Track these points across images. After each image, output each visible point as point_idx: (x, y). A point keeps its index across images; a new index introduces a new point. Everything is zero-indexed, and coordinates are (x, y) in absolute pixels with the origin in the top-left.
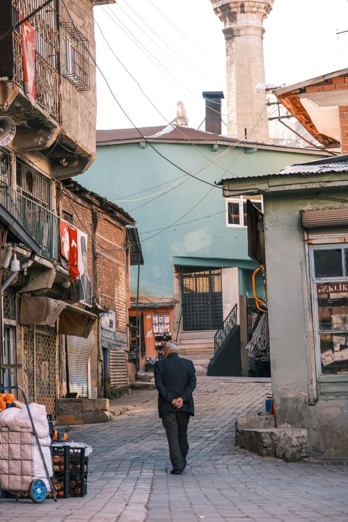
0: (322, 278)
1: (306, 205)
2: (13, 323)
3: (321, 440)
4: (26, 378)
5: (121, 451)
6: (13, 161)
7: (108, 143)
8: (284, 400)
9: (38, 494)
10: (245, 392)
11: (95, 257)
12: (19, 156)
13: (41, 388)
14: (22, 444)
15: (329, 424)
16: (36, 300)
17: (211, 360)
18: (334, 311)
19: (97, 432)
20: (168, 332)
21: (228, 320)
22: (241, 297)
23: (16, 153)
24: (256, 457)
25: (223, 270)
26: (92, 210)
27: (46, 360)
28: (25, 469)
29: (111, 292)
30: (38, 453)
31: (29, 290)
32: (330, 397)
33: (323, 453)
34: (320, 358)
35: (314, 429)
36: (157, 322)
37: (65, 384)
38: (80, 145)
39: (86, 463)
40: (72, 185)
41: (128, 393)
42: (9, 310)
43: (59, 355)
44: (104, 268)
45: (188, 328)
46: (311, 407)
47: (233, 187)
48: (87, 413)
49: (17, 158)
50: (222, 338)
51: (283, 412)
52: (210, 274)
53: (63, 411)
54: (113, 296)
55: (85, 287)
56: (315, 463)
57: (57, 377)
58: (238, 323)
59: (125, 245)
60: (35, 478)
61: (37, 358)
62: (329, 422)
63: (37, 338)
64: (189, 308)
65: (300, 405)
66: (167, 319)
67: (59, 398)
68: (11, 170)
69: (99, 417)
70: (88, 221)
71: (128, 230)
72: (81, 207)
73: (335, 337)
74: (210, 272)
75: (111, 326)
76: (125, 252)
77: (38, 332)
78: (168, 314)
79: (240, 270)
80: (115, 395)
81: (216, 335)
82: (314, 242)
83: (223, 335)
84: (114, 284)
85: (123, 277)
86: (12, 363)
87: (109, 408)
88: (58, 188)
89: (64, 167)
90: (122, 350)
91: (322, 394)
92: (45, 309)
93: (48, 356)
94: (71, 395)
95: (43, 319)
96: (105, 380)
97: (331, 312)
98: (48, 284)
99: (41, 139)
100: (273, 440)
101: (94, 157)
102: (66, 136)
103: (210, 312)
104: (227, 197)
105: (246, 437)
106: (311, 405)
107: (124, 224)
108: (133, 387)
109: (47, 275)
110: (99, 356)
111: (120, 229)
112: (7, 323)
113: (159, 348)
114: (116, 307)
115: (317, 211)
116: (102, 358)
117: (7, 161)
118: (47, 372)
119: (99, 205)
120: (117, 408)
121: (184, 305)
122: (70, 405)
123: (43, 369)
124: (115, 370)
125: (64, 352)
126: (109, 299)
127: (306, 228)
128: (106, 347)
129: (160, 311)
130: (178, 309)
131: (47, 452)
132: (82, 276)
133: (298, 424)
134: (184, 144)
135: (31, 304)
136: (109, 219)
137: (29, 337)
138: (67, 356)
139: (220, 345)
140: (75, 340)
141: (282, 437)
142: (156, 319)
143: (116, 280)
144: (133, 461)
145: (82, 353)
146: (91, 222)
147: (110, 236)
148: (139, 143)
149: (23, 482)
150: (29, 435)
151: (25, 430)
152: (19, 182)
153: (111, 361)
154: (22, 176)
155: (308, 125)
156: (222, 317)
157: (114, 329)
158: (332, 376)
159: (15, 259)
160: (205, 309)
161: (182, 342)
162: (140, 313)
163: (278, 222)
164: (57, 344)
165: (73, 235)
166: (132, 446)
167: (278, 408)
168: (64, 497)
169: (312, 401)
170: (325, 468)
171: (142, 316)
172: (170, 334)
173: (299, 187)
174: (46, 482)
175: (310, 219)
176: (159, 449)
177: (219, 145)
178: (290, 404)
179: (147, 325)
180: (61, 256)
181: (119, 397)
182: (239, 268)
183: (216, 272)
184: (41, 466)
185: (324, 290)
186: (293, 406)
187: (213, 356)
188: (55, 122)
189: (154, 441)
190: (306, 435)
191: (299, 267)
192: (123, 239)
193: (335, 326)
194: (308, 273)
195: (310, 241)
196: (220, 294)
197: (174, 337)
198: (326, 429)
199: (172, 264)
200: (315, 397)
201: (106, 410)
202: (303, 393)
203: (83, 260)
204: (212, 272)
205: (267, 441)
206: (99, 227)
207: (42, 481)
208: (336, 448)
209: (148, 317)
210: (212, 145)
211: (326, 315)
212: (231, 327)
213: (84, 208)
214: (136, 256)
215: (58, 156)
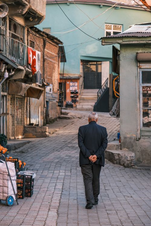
0: (145, 84)
1: (139, 50)
2: (6, 94)
3: (141, 156)
4: (11, 118)
5: (51, 156)
6: (7, 20)
7: (53, 3)
8: (125, 138)
9: (10, 202)
10: (109, 123)
11: (44, 60)
12: (10, 18)
13: (18, 122)
14: (4, 179)
15: (145, 150)
16: (16, 83)
17: (96, 103)
18: (149, 99)
19: (42, 144)
20: (76, 90)
21: (104, 85)
22: (110, 75)
23: (8, 16)
24: (111, 164)
25: (103, 62)
26: (43, 39)
27: (20, 109)
28: (5, 191)
29: (51, 76)
30: (11, 184)
31: (13, 79)
32: (146, 138)
33: (141, 162)
34: (142, 120)
35: (138, 152)
36: (72, 85)
37: (28, 119)
38: (38, 12)
39: (33, 181)
40: (34, 29)
41: (57, 121)
42: (4, 88)
43: (26, 107)
44: (48, 65)
45: (86, 88)
46: (137, 142)
47: (106, 41)
48: (38, 133)
49: (9, 18)
50: (101, 94)
51: (124, 143)
52: (97, 64)
53: (28, 131)
54: (52, 77)
55: (39, 77)
56: (137, 169)
57: (25, 116)
58: (108, 87)
59: (58, 54)
60: (9, 195)
61: (16, 109)
62: (145, 149)
63: (16, 99)
64: (87, 79)
65: (132, 141)
66: (76, 84)
67: (25, 126)
68: (6, 24)
69: (43, 135)
70: (41, 45)
71: (60, 47)
72: (38, 38)
73: (149, 111)
74: (97, 63)
75: (50, 91)
76: (58, 57)
77: (17, 96)
78: (77, 81)
79: (110, 63)
80: (51, 122)
81: (98, 92)
82: (142, 67)
83: (101, 92)
84: (52, 72)
85: (57, 68)
86: (5, 112)
87: (48, 130)
88: (28, 30)
89: (31, 21)
90: (55, 102)
91: (142, 136)
92: (20, 88)
93: (21, 107)
94: (31, 124)
95: (19, 92)
96: (47, 115)
97: (148, 99)
98: (22, 77)
99: (20, 10)
100: (119, 157)
101: (44, 17)
102: (32, 9)
103: (96, 81)
104: (103, 45)
105: (107, 154)
106: (137, 141)
107: (58, 44)
108: (59, 118)
109: (21, 72)
110: (44, 105)
111: (56, 46)
112: (3, 94)
113: (72, 97)
114: (53, 82)
115: (144, 53)
116: (46, 106)
117: (5, 20)
118: (21, 114)
119: (46, 37)
120: (52, 130)
121: (84, 77)
122: (31, 129)
123: (19, 113)
124: (51, 111)
125: (29, 105)
126: (50, 79)
127: (138, 61)
128: (48, 101)
129: (74, 80)
130: (81, 79)
131: (15, 183)
132: (38, 72)
133: (131, 149)
134: (87, 4)
135: (14, 85)
136: (51, 42)
137: (13, 99)
138: (30, 106)
139: (100, 96)
140: (34, 100)
141: (123, 156)
142: (71, 84)
143: (54, 70)
144: (57, 163)
145: (36, 105)
146: (42, 44)
147: (51, 51)
148: (66, 3)
149: (3, 196)
150: (7, 176)
151: (5, 173)
152: (10, 29)
153: (50, 107)
154: (12, 26)
155: (144, 2)
156: (101, 84)
157: (51, 92)
158: (147, 128)
159: (6, 72)
160: (94, 79)
161: (83, 94)
162: (64, 81)
163: (126, 57)
164: (25, 101)
165: (34, 54)
166: (57, 153)
167: (122, 141)
168: (23, 198)
169: (138, 138)
170: (142, 172)
171: (65, 82)
172: (77, 91)
173: (136, 42)
174: (14, 197)
175: (141, 57)
176: (68, 156)
177: (103, 5)
178: (128, 140)
179: (67, 86)
180: (28, 63)
181: (53, 123)
182: (110, 62)
183: (99, 63)
184: (11, 189)
185: (145, 89)
186: (129, 141)
187: (96, 101)
188: (27, 3)
189: (67, 151)
190: (134, 156)
191: (135, 78)
192: (57, 51)
193: (150, 106)
194: (139, 81)
195: (140, 67)
196: (101, 73)
197: (79, 92)
198: (144, 152)
199: (80, 59)
200: (139, 137)
201: (47, 132)
202: (134, 135)
203: (38, 64)
204: (98, 63)
205: (117, 157)
206: (46, 46)
207: (12, 196)
208: (148, 160)
209: (68, 83)
210: (100, 5)
211: (146, 100)
212: (105, 88)
213: (40, 38)
214: (63, 59)
215: (28, 16)
